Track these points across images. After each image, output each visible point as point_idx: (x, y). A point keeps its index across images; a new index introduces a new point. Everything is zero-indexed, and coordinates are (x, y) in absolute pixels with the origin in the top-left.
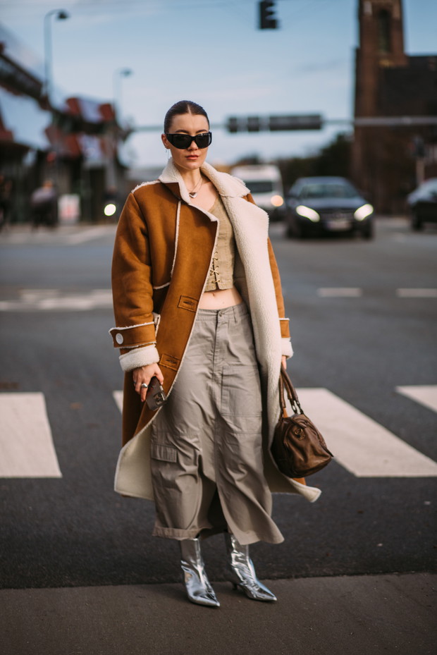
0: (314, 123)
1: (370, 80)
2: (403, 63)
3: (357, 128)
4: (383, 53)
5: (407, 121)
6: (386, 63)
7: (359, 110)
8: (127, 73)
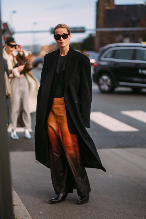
0: (82, 30)
1: (102, 14)
2: (114, 8)
3: (97, 32)
4: (106, 4)
5: (116, 29)
6: (108, 8)
7: (98, 25)
8: (15, 12)
